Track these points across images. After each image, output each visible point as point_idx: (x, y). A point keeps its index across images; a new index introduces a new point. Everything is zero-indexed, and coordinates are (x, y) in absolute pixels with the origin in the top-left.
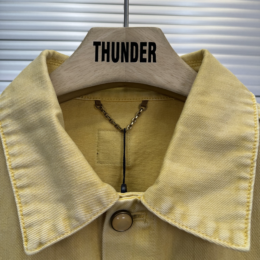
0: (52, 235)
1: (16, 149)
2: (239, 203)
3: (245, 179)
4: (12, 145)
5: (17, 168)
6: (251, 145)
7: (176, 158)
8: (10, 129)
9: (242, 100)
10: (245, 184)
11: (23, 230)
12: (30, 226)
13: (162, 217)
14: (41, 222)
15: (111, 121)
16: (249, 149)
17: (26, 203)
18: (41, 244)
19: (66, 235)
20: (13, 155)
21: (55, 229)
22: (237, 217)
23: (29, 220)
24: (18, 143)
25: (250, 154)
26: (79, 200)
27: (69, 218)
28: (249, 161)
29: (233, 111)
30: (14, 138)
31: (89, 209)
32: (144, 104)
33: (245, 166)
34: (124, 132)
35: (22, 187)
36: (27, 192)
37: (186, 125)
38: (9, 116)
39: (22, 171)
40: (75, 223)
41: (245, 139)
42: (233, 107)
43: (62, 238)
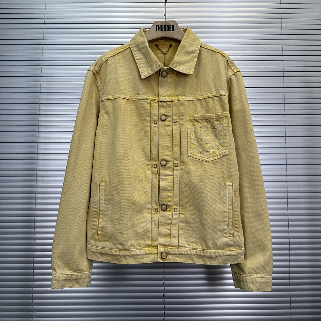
0: (148, 74)
1: (137, 55)
2: (192, 65)
3: (194, 60)
4: (136, 54)
5: (138, 59)
6: (197, 52)
7: (178, 55)
8: (135, 50)
9: (197, 41)
10: (194, 61)
11: (141, 73)
12: (142, 72)
13: (174, 69)
14: (145, 72)
15: (161, 51)
16: (196, 53)
17: (141, 68)
18: (145, 76)
19: (151, 74)
20: (136, 56)
21: (149, 73)
22: (191, 68)
23: (142, 71)
24: (137, 54)
25: (196, 54)
26: (154, 65)
27: (152, 70)
28: (196, 56)
29: (194, 44)
30: (136, 52)
31: (156, 68)
32: (171, 45)
33: (195, 57)
34: (165, 54)
35: (139, 64)
36: (141, 65)
37: (181, 47)
38: (134, 46)
39: (139, 60)
40: (153, 71)
41: (195, 51)
42: (194, 43)
43: (150, 75)
